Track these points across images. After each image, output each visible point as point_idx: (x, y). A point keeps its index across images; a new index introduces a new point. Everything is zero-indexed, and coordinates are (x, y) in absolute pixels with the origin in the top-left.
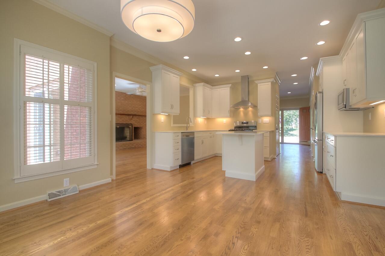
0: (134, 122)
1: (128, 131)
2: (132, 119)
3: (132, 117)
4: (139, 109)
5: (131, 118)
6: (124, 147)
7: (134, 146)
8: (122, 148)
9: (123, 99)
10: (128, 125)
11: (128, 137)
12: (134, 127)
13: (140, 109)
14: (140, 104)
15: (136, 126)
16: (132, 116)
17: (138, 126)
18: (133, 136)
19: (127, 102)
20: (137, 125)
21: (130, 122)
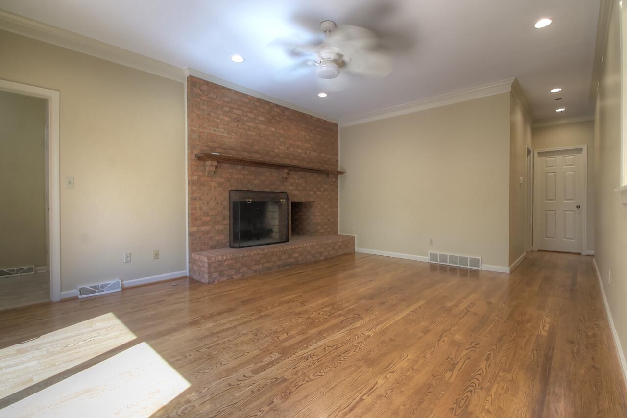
0: (291, 188)
1: (276, 215)
2: (286, 178)
3: (288, 174)
4: (306, 153)
5: (285, 176)
6: (267, 265)
7: (292, 260)
8: (260, 266)
9: (262, 118)
10: (275, 197)
11: (276, 229)
12: (292, 203)
13: (308, 152)
14: (308, 138)
15: (296, 200)
16: (286, 171)
17: (303, 200)
18: (290, 226)
19: (273, 129)
20: (298, 196)
21: (281, 188)
